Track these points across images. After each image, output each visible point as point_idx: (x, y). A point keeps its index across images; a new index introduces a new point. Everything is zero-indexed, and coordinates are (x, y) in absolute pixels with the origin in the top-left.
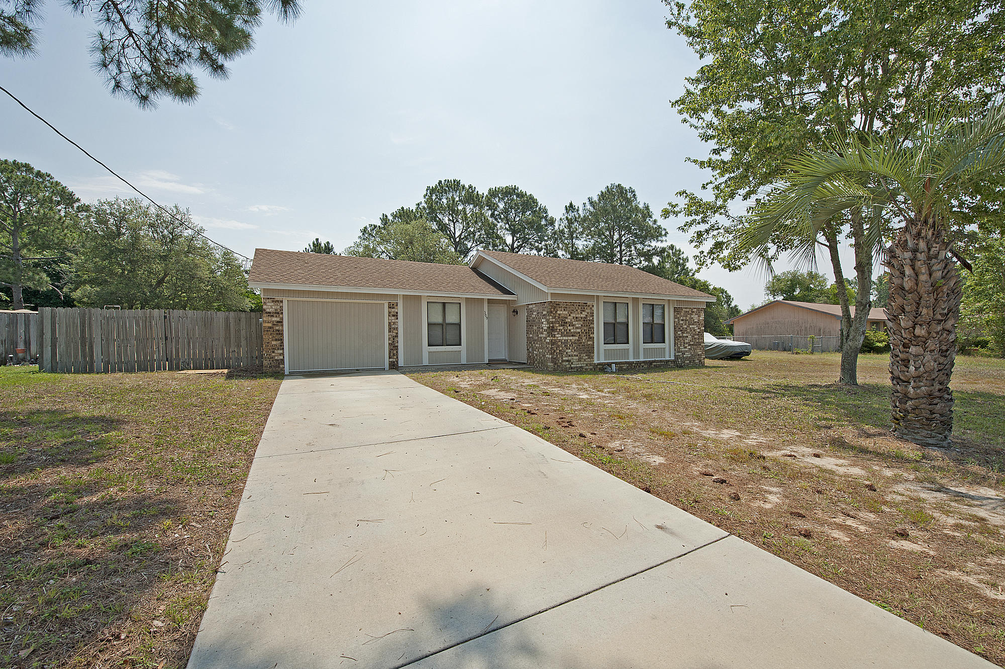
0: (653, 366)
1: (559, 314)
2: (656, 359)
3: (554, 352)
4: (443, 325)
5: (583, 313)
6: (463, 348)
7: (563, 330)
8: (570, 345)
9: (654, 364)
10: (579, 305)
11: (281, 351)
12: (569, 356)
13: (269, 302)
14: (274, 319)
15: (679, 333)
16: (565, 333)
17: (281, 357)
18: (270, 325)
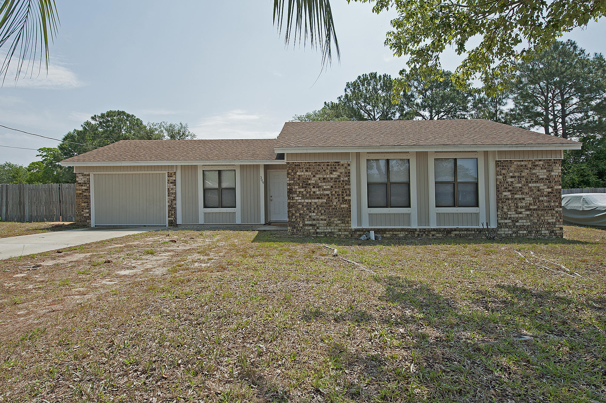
0: (452, 235)
1: (299, 176)
2: (460, 227)
3: (293, 215)
4: (220, 190)
5: (334, 173)
6: (238, 210)
7: (305, 193)
8: (315, 209)
9: (454, 233)
10: (328, 165)
11: (87, 211)
12: (314, 220)
13: (80, 176)
14: (83, 188)
15: (505, 194)
16: (308, 195)
17: (88, 215)
18: (80, 192)
